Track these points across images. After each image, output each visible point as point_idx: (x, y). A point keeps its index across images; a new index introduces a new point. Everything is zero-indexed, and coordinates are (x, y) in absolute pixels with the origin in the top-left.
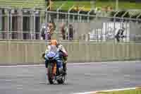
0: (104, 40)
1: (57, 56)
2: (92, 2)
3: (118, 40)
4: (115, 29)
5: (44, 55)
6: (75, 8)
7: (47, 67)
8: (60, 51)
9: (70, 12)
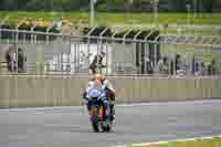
1: (103, 95)
2: (53, 13)
3: (94, 72)
4: (90, 54)
5: (85, 94)
6: (27, 23)
7: (89, 109)
8: (106, 88)
9: (20, 28)
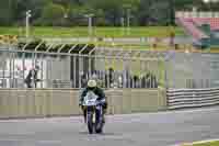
0: (8, 86)
3: (29, 86)
